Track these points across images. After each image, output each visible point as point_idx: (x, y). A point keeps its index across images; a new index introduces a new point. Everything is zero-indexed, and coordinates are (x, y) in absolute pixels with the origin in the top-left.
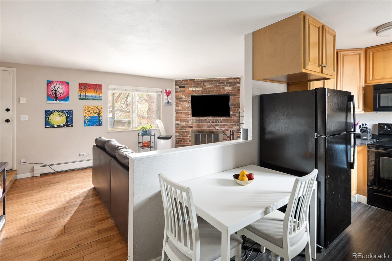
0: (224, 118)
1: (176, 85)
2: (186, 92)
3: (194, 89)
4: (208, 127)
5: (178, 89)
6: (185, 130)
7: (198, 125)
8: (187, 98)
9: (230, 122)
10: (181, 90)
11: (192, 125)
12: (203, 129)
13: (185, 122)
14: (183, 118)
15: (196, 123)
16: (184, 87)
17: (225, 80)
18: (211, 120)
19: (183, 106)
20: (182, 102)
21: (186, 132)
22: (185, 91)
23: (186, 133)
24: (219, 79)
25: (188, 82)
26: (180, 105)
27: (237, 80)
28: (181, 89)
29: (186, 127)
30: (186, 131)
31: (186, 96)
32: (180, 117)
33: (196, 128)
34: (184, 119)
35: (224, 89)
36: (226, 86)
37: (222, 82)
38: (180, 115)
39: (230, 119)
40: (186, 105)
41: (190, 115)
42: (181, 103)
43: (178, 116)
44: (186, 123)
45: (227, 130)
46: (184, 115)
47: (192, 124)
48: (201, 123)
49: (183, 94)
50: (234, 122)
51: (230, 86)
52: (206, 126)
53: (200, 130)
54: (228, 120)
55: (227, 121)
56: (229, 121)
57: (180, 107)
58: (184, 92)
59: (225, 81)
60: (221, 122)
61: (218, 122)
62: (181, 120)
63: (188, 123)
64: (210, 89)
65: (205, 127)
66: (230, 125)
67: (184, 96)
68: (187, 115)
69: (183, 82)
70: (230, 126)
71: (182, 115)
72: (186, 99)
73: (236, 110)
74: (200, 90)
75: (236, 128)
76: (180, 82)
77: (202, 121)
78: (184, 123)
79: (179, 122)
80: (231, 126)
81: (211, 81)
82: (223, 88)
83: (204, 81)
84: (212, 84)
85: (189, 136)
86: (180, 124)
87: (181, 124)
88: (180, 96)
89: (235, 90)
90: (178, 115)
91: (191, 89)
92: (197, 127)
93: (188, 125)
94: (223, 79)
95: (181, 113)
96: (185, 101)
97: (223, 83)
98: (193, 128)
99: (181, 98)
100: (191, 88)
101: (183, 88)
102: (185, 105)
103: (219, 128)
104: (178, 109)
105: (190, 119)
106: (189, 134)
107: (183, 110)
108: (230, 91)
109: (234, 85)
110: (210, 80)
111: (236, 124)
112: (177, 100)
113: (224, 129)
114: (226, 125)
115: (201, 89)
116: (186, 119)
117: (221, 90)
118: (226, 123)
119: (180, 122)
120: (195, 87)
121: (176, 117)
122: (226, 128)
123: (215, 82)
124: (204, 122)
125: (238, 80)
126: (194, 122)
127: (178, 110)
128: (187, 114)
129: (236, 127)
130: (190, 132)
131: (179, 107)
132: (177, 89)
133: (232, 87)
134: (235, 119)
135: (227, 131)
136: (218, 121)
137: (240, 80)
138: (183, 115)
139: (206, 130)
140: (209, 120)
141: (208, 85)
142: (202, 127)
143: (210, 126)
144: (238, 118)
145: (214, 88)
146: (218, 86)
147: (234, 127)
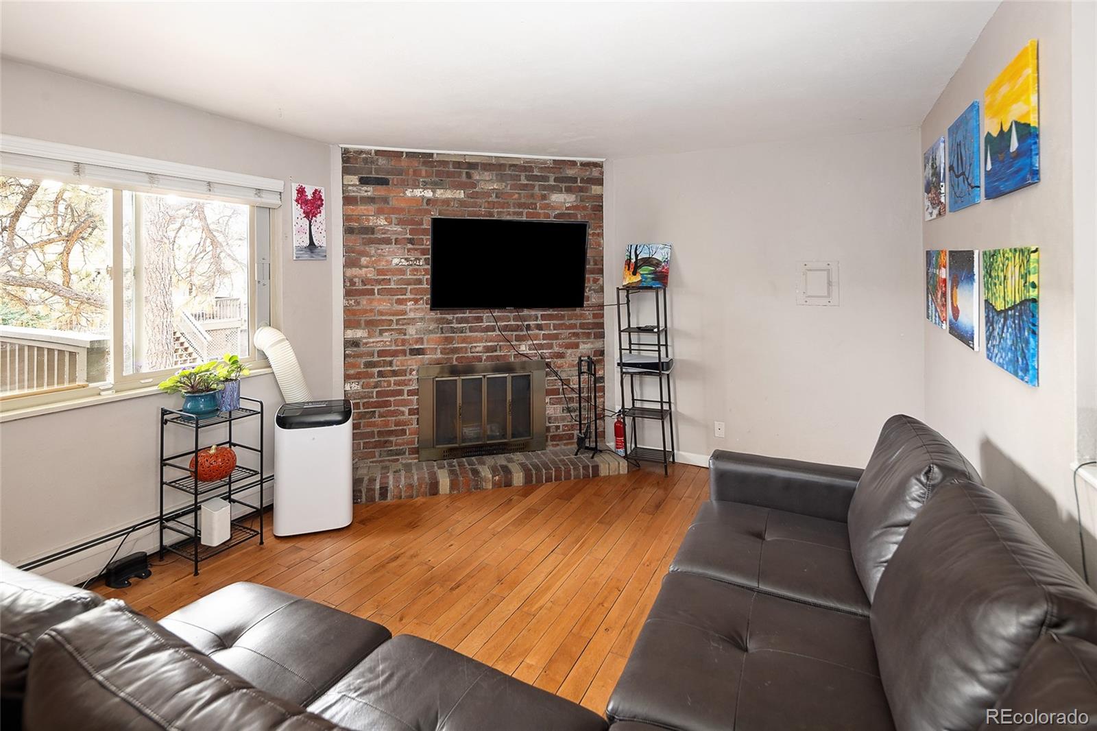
1: (346, 171)
2: (391, 203)
3: (429, 194)
4: (487, 349)
5: (355, 189)
6: (389, 368)
7: (449, 340)
8: (398, 228)
9: (573, 326)
10: (369, 194)
11: (422, 344)
12: (468, 357)
13: (392, 330)
14: (381, 313)
15: (438, 335)
16: (383, 182)
17: (554, 168)
18: (497, 319)
19: (382, 265)
20: (377, 246)
21: (394, 373)
22: (385, 200)
23: (392, 379)
24: (527, 162)
25: (404, 162)
26: (364, 260)
27: (591, 172)
28: (369, 191)
29: (394, 354)
30: (395, 368)
31: (394, 221)
32: (366, 311)
33: (439, 356)
34: (384, 318)
35: (548, 202)
36: (553, 189)
37: (539, 174)
38: (364, 301)
40: (396, 261)
41: (410, 300)
42: (372, 250)
43: (354, 308)
44: (396, 336)
45: (561, 356)
46: (384, 301)
47: (420, 340)
48: (462, 332)
49: (380, 212)
50: (582, 326)
51: (569, 190)
52: (480, 346)
53: (455, 363)
54: (562, 317)
55: (562, 322)
56: (567, 323)
57: (367, 267)
58: (382, 205)
59: (552, 170)
60: (539, 327)
61: (528, 327)
62: (370, 324)
63: (405, 334)
64: (493, 198)
65: (478, 349)
66: (570, 338)
67: (386, 219)
68: (399, 302)
69: (382, 161)
70: (569, 341)
71: (375, 304)
72: (395, 232)
73: (591, 282)
74: (454, 199)
75: (592, 346)
76: (365, 160)
77: (462, 325)
78: (387, 337)
79: (359, 334)
80: (573, 340)
81: (496, 167)
82: (544, 197)
83: (472, 166)
84: (501, 178)
85: (406, 389)
86: (366, 344)
87: (371, 340)
88: (368, 220)
89: (585, 208)
90: (358, 303)
91: (418, 193)
92: (444, 349)
93: (403, 345)
94: (545, 162)
95: (371, 292)
96: (387, 241)
97: (546, 179)
98: (426, 356)
99: (372, 230)
100: (417, 187)
101: (379, 187)
102: (390, 258)
103: (530, 350)
104: (356, 277)
105: (414, 319)
106: (410, 380)
107: (379, 282)
108: (567, 208)
109: (581, 190)
110: (494, 161)
111: (589, 333)
112: (353, 237)
113: (550, 351)
114: (557, 339)
115: (461, 194)
116: (394, 318)
117: (536, 204)
118: (554, 330)
119: (366, 335)
120: (435, 186)
121: (347, 310)
122: (556, 349)
123: (514, 173)
124: (472, 330)
125: (595, 173)
126: (431, 332)
127: (356, 280)
128: (398, 299)
129: (592, 343)
130: (414, 373)
131: (361, 267)
132: (350, 188)
133: (576, 197)
134: (587, 312)
135: (559, 361)
136: (526, 323)
137: (602, 173)
138: (382, 304)
139: (479, 359)
140: (490, 322)
141: (488, 181)
142: (462, 348)
143: (496, 344)
144: (595, 312)
145: (511, 195)
146: (525, 187)
147: (584, 343)
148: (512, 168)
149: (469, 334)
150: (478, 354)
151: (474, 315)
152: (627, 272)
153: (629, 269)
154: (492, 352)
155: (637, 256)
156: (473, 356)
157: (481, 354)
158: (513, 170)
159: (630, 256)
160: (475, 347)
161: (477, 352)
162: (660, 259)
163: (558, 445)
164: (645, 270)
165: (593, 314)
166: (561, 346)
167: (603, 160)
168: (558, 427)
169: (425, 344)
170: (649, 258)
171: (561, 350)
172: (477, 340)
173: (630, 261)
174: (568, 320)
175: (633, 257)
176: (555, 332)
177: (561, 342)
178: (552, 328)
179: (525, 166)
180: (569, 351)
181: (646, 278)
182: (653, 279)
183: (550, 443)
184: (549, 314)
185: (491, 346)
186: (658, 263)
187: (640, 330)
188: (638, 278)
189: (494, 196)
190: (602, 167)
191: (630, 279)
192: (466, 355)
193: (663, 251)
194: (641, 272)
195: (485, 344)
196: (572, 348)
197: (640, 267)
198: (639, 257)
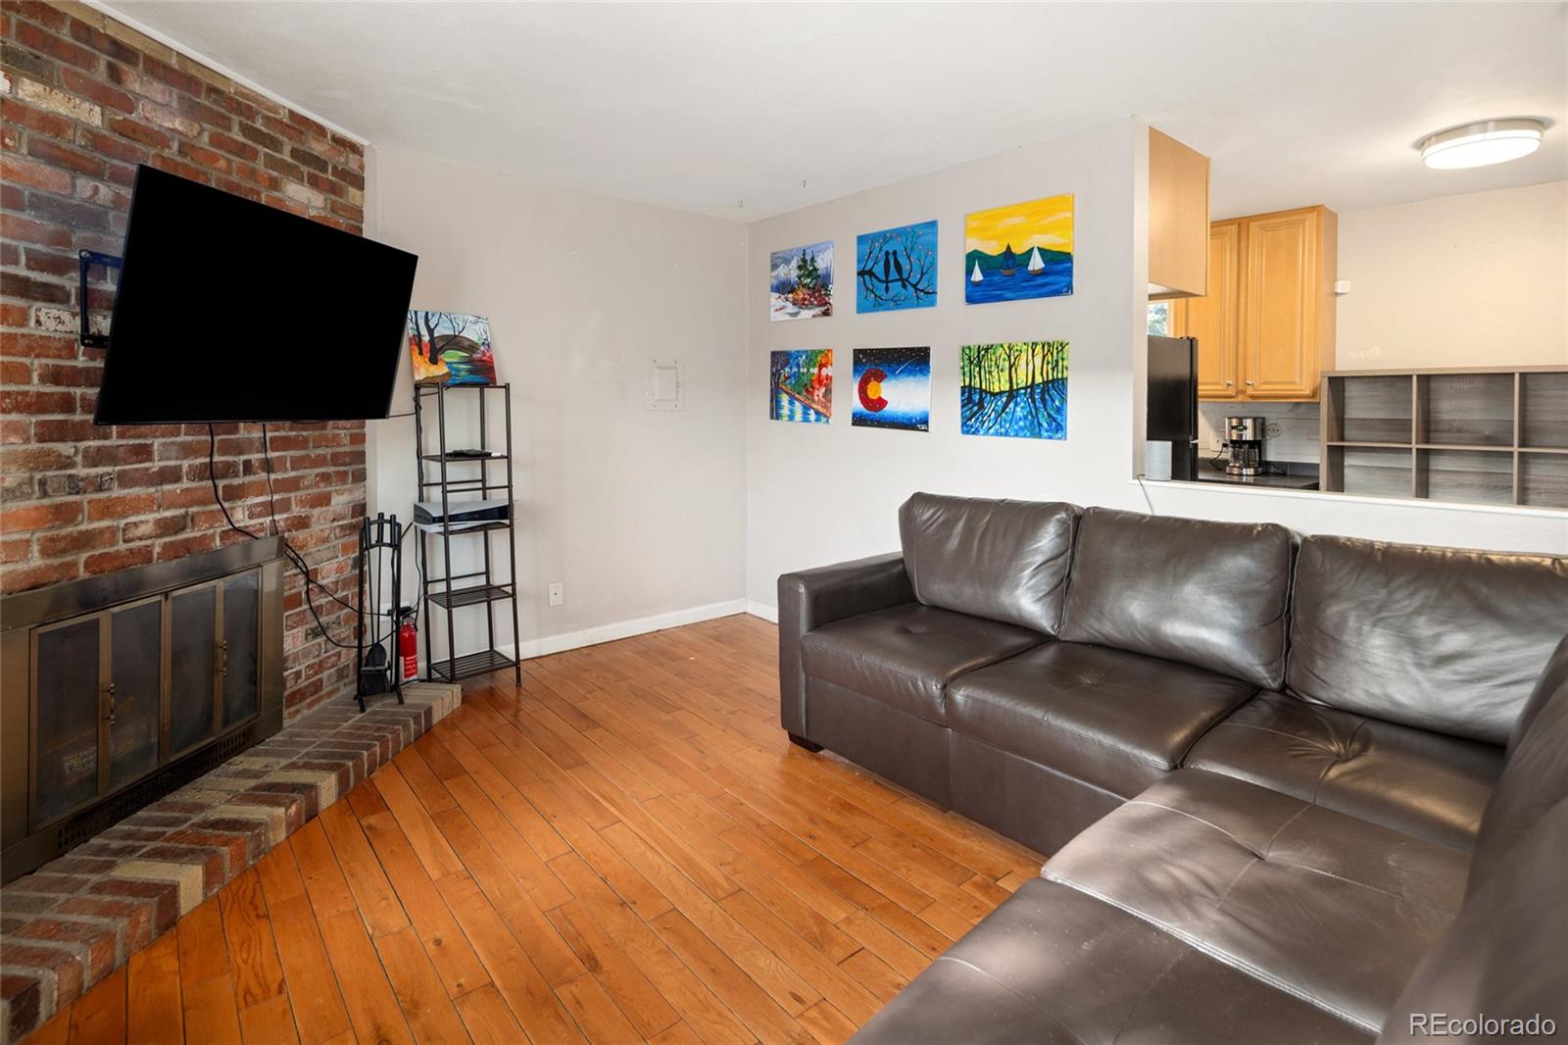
0: (282, 433)
4: (166, 527)
7: (67, 514)
9: (320, 461)
12: (117, 556)
15: (33, 503)
17: (288, 126)
18: (187, 450)
24: (243, 95)
27: (347, 161)
33: (37, 562)
35: (277, 194)
36: (288, 170)
37: (264, 129)
39: (317, 433)
45: (302, 523)
48: (100, 489)
50: (336, 459)
51: (314, 183)
52: (146, 521)
53: (83, 574)
54: (302, 444)
55: (302, 453)
56: (313, 453)
59: (288, 130)
60: (268, 466)
61: (248, 467)
64: (172, 153)
65: (142, 530)
66: (317, 484)
70: (315, 491)
74: (80, 126)
75: (348, 498)
77: (101, 470)
80: (323, 488)
82: (274, 183)
83: (121, 52)
84: (191, 111)
92: (53, 540)
94: (275, 108)
97: (276, 145)
103: (251, 517)
109: (333, 189)
110: (174, 62)
111: (345, 473)
113: (285, 516)
114: (297, 488)
115: (92, 115)
117: (257, 193)
118: (293, 469)
122: (297, 510)
123: (215, 108)
124: (124, 480)
125: (352, 163)
126: (14, 494)
129: (350, 491)
133: (326, 200)
134: (342, 432)
135: (300, 535)
136: (243, 458)
137: (362, 167)
139: (146, 556)
140: (167, 459)
141: (161, 104)
142: (101, 531)
143: (182, 511)
144: (354, 431)
145: (214, 158)
146: (240, 150)
147: (339, 493)
148: (214, 96)
149: (117, 492)
150: (143, 543)
151: (131, 442)
152: (419, 358)
153: (421, 353)
154: (176, 533)
155: (431, 331)
156: (131, 550)
157: (149, 542)
158: (215, 102)
159: (419, 331)
160: (136, 524)
161: (141, 539)
162: (475, 339)
163: (298, 711)
164: (452, 356)
165: (351, 435)
166: (303, 503)
167: (365, 142)
168: (298, 674)
170: (455, 336)
171: (304, 512)
172: (136, 506)
173: (420, 340)
174: (315, 447)
175: (424, 331)
176: (293, 474)
177: (302, 493)
178: (288, 465)
179: (239, 103)
180: (316, 512)
181: (458, 370)
182: (471, 372)
183: (286, 713)
184: (281, 438)
185: (173, 518)
186: (472, 347)
187: (459, 456)
188: (440, 370)
189: (175, 146)
190: (362, 156)
191: (427, 370)
192: (112, 550)
193: (476, 327)
194: (447, 360)
195: (158, 516)
196: (321, 506)
197: (442, 350)
198: (436, 335)
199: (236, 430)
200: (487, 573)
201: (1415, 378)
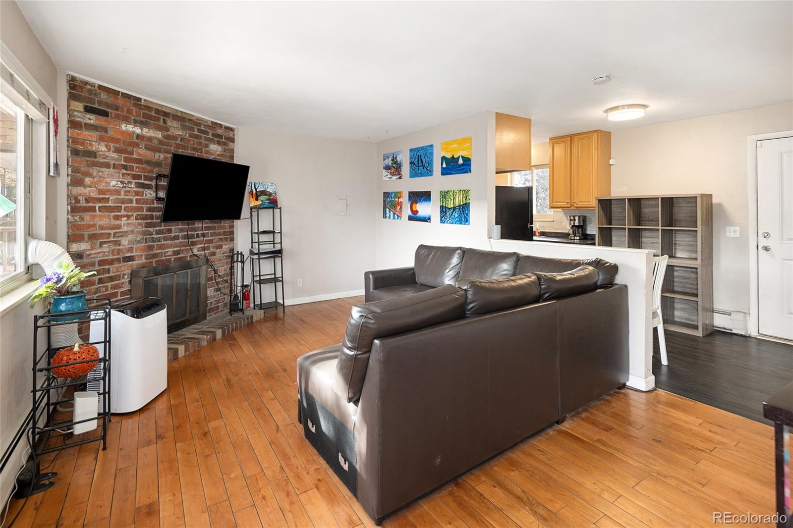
0: (208, 225)
1: (72, 97)
2: (109, 133)
3: (138, 130)
4: (176, 253)
5: (80, 115)
6: (107, 275)
7: (151, 248)
8: (115, 155)
9: (219, 234)
10: (92, 122)
11: (132, 252)
12: (162, 261)
13: (110, 242)
14: (102, 228)
15: (143, 245)
16: (105, 114)
17: (211, 126)
18: (181, 230)
19: (102, 186)
20: (98, 168)
21: (111, 279)
22: (105, 130)
23: (109, 284)
24: (198, 120)
25: (120, 102)
26: (88, 180)
27: (229, 134)
28: (91, 119)
29: (111, 262)
30: (111, 274)
31: (112, 149)
32: (89, 226)
33: (144, 261)
34: (103, 232)
35: (208, 149)
36: (211, 140)
37: (204, 129)
38: (87, 216)
39: (218, 225)
40: (113, 183)
41: (125, 216)
42: (94, 171)
43: (79, 223)
44: (113, 247)
45: (213, 254)
46: (104, 217)
47: (130, 250)
48: (159, 241)
49: (101, 139)
50: (224, 233)
51: (219, 143)
52: (170, 251)
53: (154, 265)
54: (214, 228)
55: (214, 231)
56: (217, 231)
57: (90, 187)
58: (103, 134)
59: (210, 128)
60: (204, 235)
61: (198, 236)
62: (92, 237)
63: (120, 245)
64: (178, 141)
65: (169, 253)
66: (218, 242)
67: (106, 146)
68: (117, 218)
69: (103, 96)
70: (218, 244)
71: (97, 219)
72: (113, 159)
74: (155, 138)
75: (228, 246)
76: (90, 91)
77: (160, 236)
78: (106, 248)
79: (83, 246)
80: (220, 243)
81: (182, 118)
82: (207, 146)
83: (166, 114)
84: (184, 128)
85: (120, 291)
86: (89, 255)
87: (93, 252)
88: (91, 145)
90: (82, 219)
91: (130, 128)
92: (148, 255)
93: (118, 254)
94: (207, 121)
95: (93, 209)
96: (107, 165)
97: (207, 133)
98: (135, 262)
99: (93, 154)
100: (129, 123)
101: (101, 117)
102: (108, 180)
103: (198, 251)
104: (80, 195)
105: (127, 232)
106: (123, 283)
107: (100, 200)
108: (218, 155)
109: (225, 144)
110: (179, 114)
111: (227, 238)
112: (78, 159)
113: (208, 251)
114: (212, 243)
115: (159, 135)
116: (112, 232)
117: (202, 150)
118: (211, 236)
119: (89, 247)
120: (143, 124)
121: (71, 225)
122: (212, 250)
123: (190, 125)
124: (165, 239)
125: (231, 134)
126: (139, 242)
127: (80, 198)
128: (115, 215)
129: (229, 244)
130: (126, 277)
131: (85, 186)
132: (76, 113)
133: (222, 148)
134: (227, 224)
135: (213, 258)
136: (196, 233)
137: (234, 135)
138: (103, 220)
139: (170, 260)
140: (176, 233)
141: (176, 128)
142: (159, 253)
143: (179, 248)
145: (189, 141)
146: (197, 137)
147: (225, 245)
148: (190, 122)
149: (163, 242)
150: (169, 257)
151: (167, 228)
152: (251, 199)
153: (252, 197)
154: (178, 255)
155: (256, 189)
156: (166, 259)
157: (170, 257)
158: (190, 124)
159: (252, 189)
160: (167, 252)
161: (169, 256)
162: (271, 191)
163: (211, 315)
164: (263, 198)
165: (230, 225)
166: (214, 247)
167: (235, 127)
168: (211, 303)
169: (134, 252)
170: (264, 191)
171: (214, 250)
172: (167, 247)
173: (252, 192)
174: (218, 230)
175: (254, 189)
176: (211, 238)
177: (213, 244)
178: (210, 235)
179: (196, 122)
180: (218, 250)
181: (265, 203)
182: (269, 203)
183: (207, 315)
184: (208, 226)
185: (177, 250)
186: (270, 194)
187: (264, 232)
188: (259, 203)
189: (179, 139)
190: (234, 131)
191: (254, 203)
192: (161, 259)
193: (272, 187)
194: (261, 199)
195: (173, 249)
196: (219, 249)
197: (260, 196)
198: (258, 190)
199: (194, 224)
200: (275, 274)
201: (627, 200)
